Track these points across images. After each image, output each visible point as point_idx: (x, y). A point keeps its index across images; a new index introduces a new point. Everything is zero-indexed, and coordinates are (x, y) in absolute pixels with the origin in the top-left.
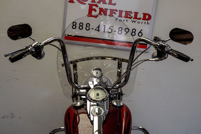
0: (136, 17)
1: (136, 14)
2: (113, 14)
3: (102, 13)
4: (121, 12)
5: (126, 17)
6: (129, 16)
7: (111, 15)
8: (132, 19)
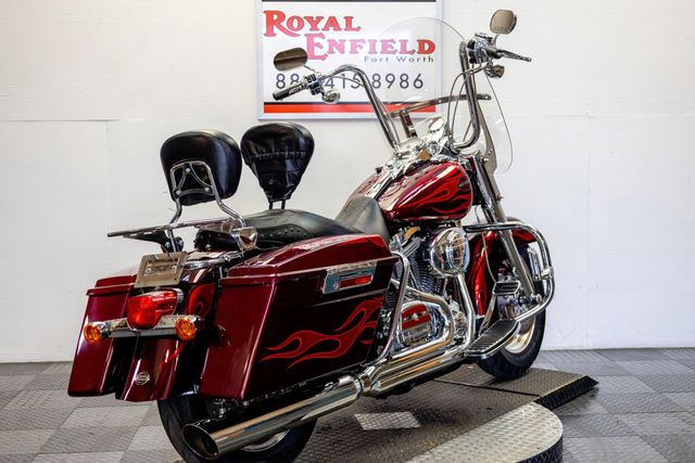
0: (404, 50)
1: (404, 43)
2: (358, 49)
3: (335, 50)
4: (373, 43)
5: (384, 51)
6: (389, 49)
7: (354, 51)
8: (398, 54)
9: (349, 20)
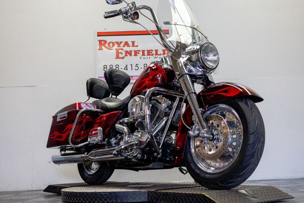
0: (157, 54)
1: (156, 51)
2: (137, 54)
3: (128, 54)
4: (143, 51)
5: (148, 54)
6: (150, 54)
7: (135, 55)
8: (154, 56)
9: (133, 42)
